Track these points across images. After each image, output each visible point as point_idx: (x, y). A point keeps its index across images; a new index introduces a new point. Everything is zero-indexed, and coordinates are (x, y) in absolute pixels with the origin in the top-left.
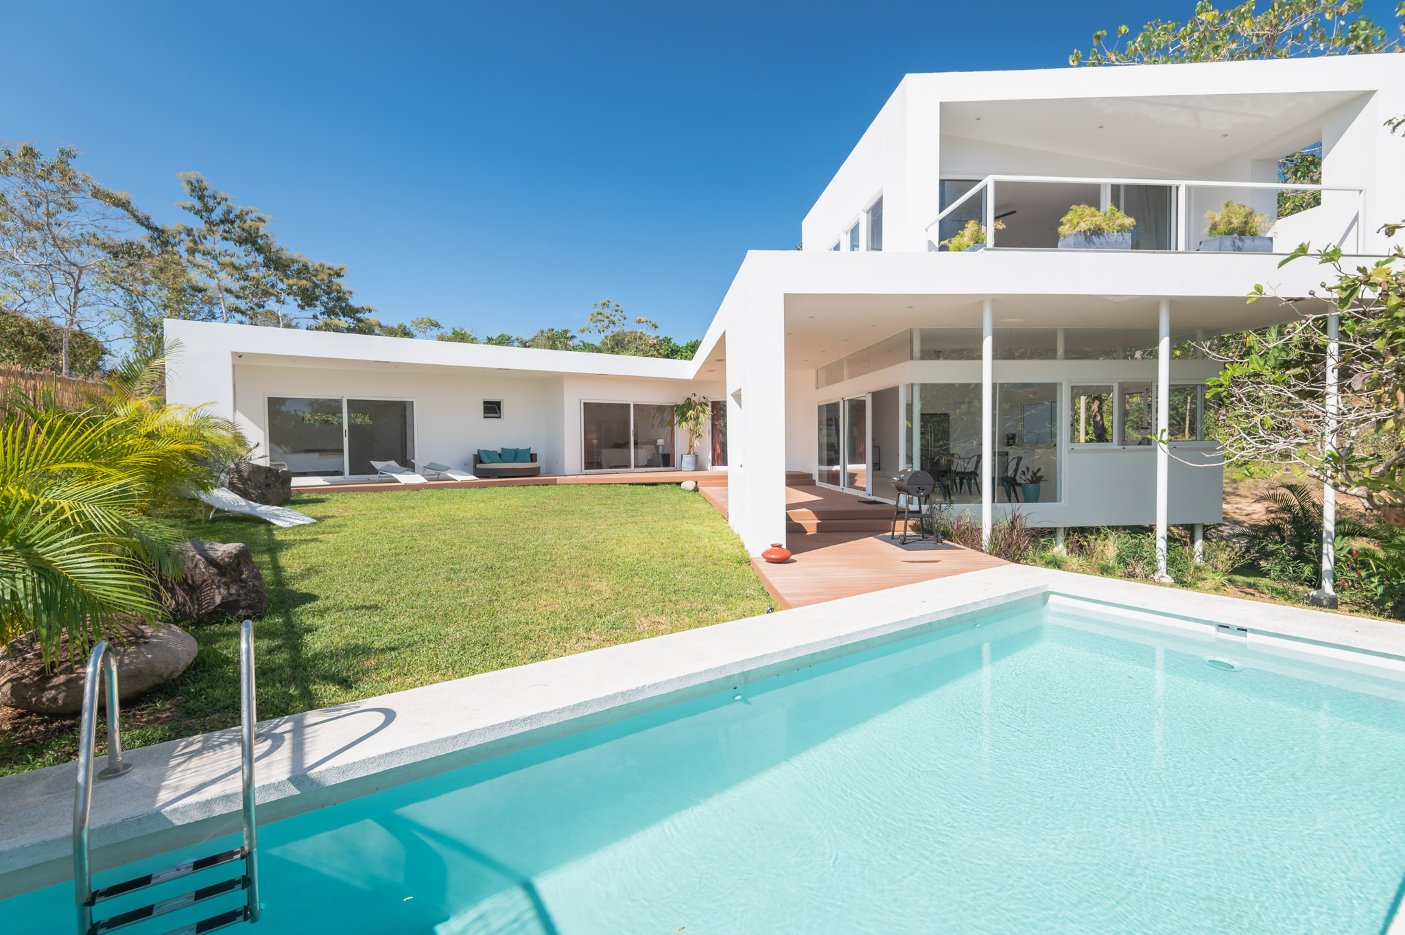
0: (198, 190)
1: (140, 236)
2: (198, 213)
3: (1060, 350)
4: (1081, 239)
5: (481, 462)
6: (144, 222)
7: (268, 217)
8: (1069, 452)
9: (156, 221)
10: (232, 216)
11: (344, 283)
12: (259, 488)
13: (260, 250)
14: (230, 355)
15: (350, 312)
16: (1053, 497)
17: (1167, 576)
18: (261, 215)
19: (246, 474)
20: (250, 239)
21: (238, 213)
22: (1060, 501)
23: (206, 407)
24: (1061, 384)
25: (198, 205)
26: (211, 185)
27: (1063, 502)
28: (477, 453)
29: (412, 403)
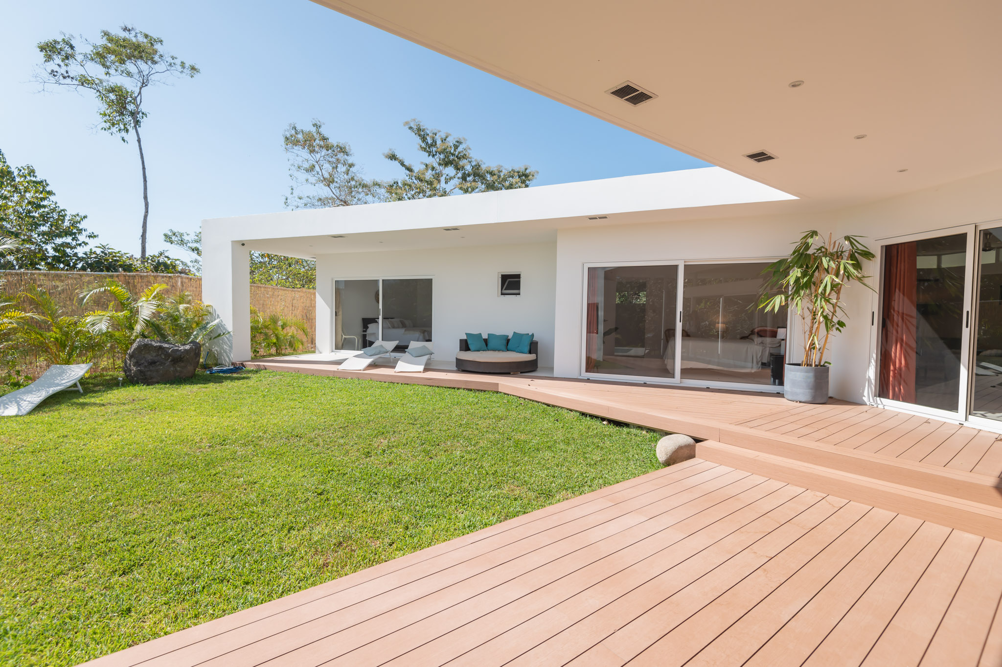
5: (465, 350)
28: (465, 337)
29: (431, 280)
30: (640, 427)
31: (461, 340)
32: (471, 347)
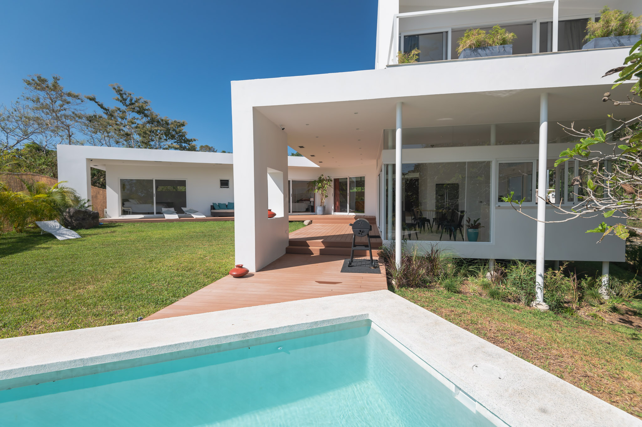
0: (119, 91)
1: (100, 112)
2: (121, 101)
3: (493, 138)
4: (468, 52)
5: (214, 209)
6: (101, 106)
7: (148, 101)
8: (496, 208)
9: (105, 106)
10: (133, 101)
11: (184, 129)
12: (78, 220)
13: (146, 116)
14: (85, 160)
15: (188, 141)
16: (487, 238)
17: (544, 303)
18: (145, 100)
19: (71, 214)
20: (141, 111)
21: (135, 100)
22: (490, 242)
23: (62, 183)
24: (492, 162)
25: (120, 98)
26: (124, 88)
27: (492, 242)
28: (212, 205)
29: (185, 181)
30: (296, 221)
31: (211, 206)
32: (215, 208)
